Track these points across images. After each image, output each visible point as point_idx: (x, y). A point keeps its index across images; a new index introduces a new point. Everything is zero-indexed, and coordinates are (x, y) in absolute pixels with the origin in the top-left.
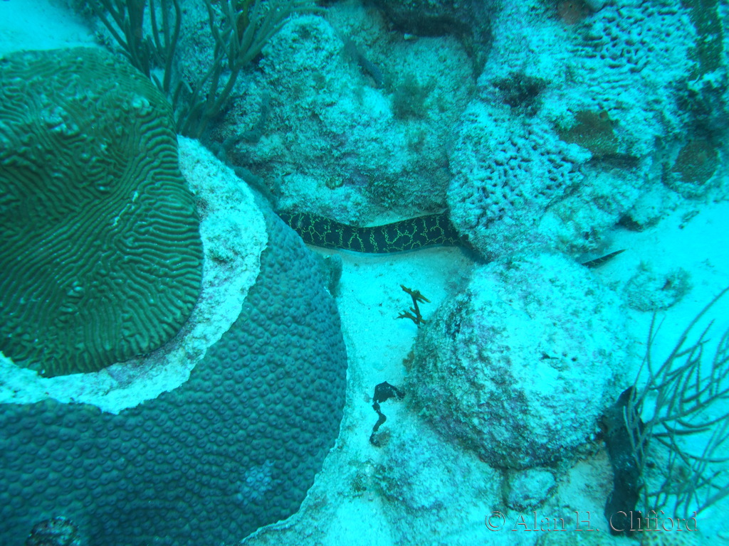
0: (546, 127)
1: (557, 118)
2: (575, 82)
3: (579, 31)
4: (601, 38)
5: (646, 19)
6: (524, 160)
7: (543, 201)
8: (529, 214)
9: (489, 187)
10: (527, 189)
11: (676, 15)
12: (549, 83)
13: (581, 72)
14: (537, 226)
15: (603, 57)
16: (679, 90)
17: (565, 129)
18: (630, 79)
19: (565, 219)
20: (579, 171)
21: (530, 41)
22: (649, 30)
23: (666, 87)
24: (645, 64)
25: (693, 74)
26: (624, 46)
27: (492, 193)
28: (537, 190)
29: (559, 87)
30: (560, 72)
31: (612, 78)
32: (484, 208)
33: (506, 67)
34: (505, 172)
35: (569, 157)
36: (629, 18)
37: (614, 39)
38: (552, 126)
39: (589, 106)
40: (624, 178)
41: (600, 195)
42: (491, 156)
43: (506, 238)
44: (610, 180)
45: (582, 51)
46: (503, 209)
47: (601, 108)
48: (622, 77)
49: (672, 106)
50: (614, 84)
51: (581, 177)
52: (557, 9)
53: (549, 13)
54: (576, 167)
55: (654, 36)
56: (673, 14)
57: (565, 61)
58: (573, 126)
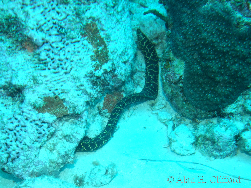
0: (30, 108)
1: (34, 103)
2: (38, 84)
3: (35, 56)
4: (46, 60)
5: (66, 47)
6: (22, 126)
7: (38, 145)
8: (32, 153)
9: (9, 143)
10: (27, 141)
11: (80, 42)
12: (26, 86)
13: (40, 78)
14: (38, 157)
15: (49, 69)
16: (91, 77)
17: (40, 107)
18: (65, 77)
19: (51, 150)
20: (52, 126)
21: (12, 65)
22: (69, 52)
23: (84, 77)
24: (71, 69)
25: (96, 67)
26: (58, 62)
27: (11, 145)
28: (33, 141)
29: (32, 87)
30: (30, 80)
31: (56, 79)
32: (9, 154)
33: (3, 79)
34: (15, 134)
35: (45, 121)
36: (57, 48)
37: (52, 59)
38: (33, 107)
39: (48, 94)
40: (76, 124)
41: (66, 135)
42: (6, 127)
43: (23, 167)
44: (70, 126)
45: (38, 67)
46: (18, 153)
47: (55, 94)
48: (61, 77)
49: (90, 85)
50: (58, 81)
51: (54, 129)
52: (22, 45)
53: (19, 48)
54: (50, 125)
55: (72, 54)
56: (79, 42)
57: (31, 74)
58: (43, 105)
